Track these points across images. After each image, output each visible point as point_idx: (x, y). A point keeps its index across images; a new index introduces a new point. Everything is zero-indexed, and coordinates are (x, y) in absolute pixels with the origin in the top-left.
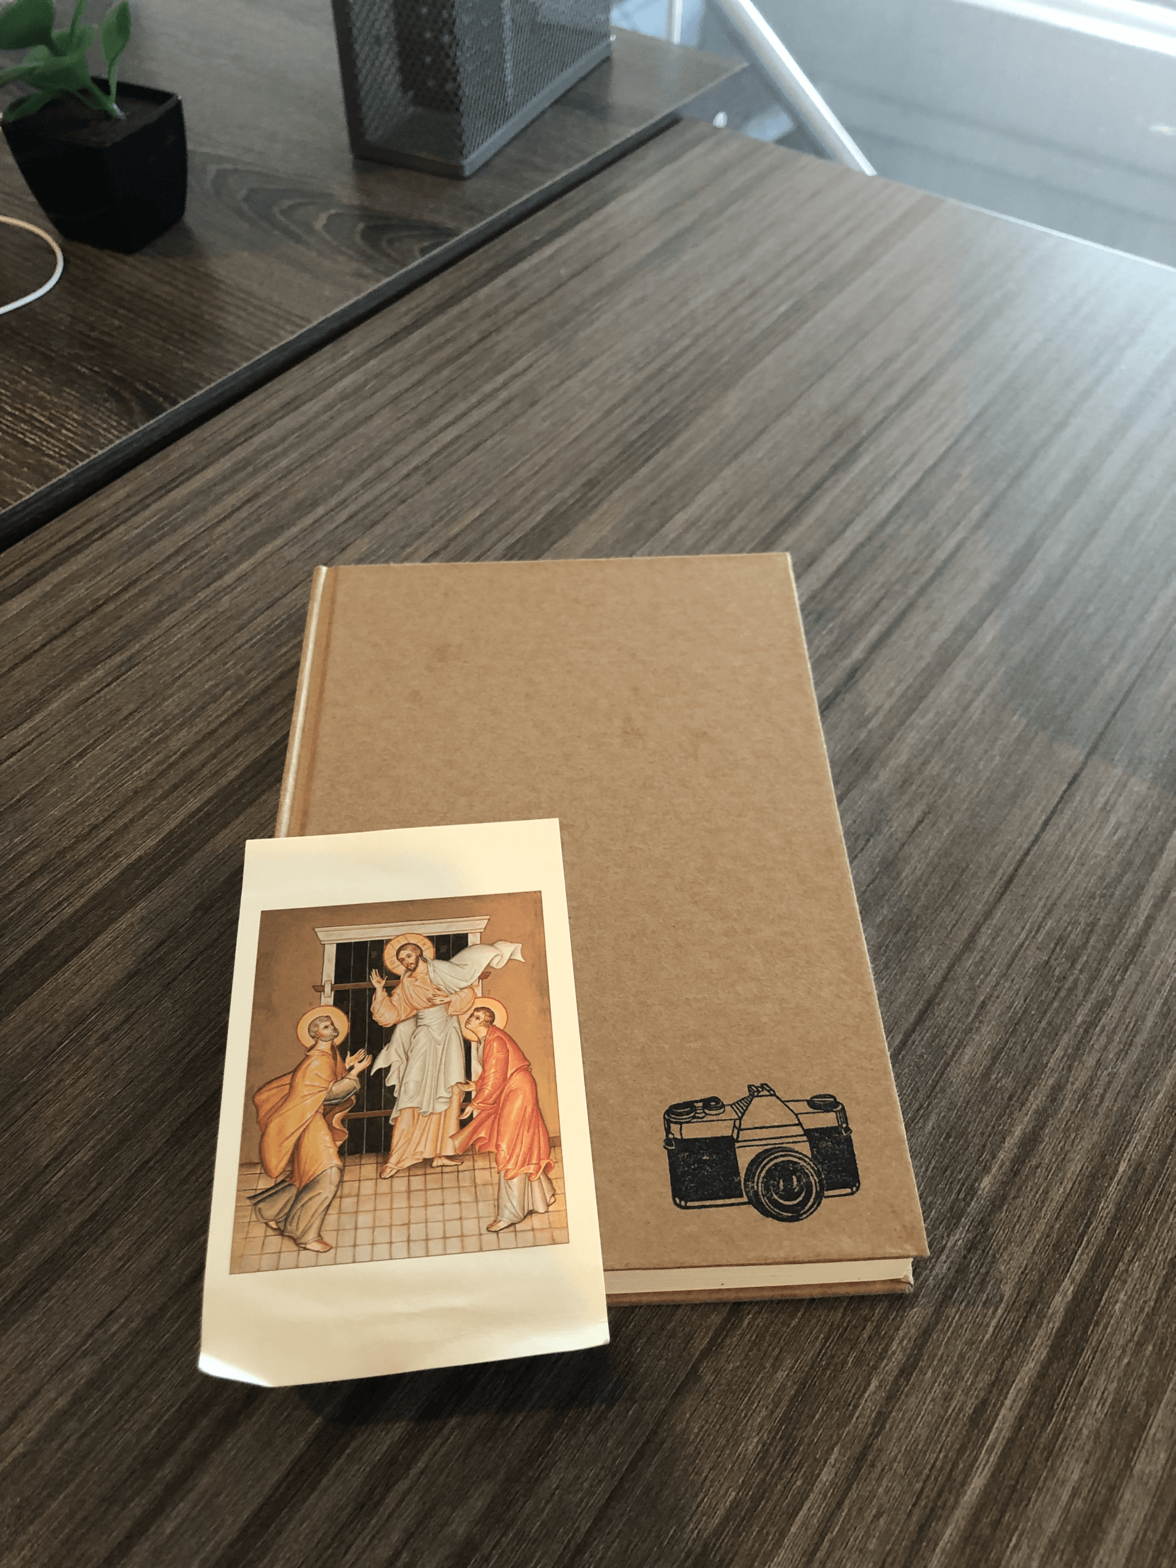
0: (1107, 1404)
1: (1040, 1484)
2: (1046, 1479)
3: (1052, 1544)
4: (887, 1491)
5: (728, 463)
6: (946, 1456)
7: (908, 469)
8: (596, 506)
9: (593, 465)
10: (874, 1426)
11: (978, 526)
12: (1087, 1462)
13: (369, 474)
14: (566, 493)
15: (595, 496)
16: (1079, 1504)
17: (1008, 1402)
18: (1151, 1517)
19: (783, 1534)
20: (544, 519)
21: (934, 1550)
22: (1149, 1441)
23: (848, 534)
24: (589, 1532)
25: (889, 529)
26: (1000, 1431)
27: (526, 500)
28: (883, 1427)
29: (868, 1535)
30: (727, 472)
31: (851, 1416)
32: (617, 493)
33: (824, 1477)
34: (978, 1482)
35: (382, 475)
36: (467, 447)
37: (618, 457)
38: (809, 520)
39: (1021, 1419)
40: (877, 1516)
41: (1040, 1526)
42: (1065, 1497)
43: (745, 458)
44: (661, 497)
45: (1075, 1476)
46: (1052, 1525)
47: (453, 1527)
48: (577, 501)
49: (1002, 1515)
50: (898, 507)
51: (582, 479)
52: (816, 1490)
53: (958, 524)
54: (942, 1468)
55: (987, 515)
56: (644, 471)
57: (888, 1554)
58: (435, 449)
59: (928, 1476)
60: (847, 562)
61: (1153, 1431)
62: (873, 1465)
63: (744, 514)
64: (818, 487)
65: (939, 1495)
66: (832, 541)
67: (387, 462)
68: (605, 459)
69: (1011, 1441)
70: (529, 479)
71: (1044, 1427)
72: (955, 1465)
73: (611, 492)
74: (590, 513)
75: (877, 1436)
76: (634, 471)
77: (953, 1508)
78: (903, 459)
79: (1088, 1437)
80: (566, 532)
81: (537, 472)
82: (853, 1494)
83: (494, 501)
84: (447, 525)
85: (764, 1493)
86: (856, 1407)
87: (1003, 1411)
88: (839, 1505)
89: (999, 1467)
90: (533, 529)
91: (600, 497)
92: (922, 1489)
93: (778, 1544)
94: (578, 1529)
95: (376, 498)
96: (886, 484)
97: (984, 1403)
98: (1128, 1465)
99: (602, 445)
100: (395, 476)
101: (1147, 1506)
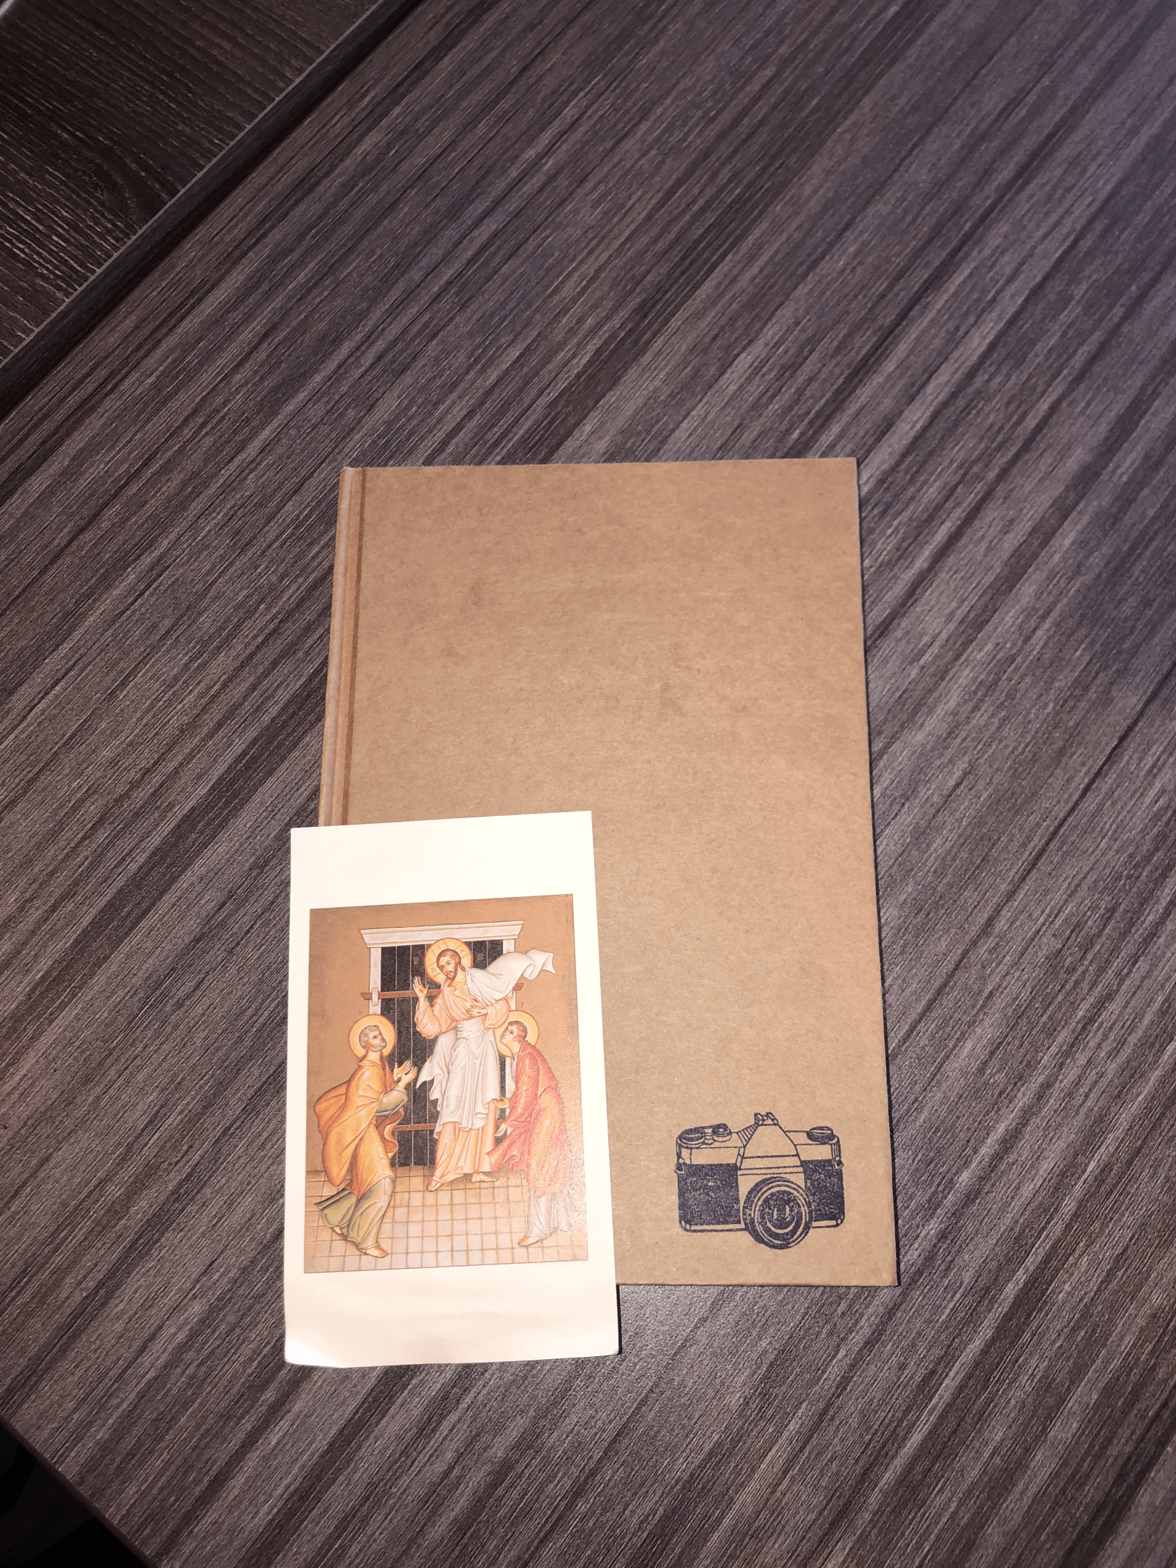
0: (1036, 1380)
1: (968, 1443)
2: (974, 1438)
3: (969, 1492)
4: (842, 1440)
5: (805, 275)
6: (893, 1416)
7: (1012, 288)
8: (649, 342)
9: (649, 278)
10: (837, 1388)
11: (1079, 379)
12: (1010, 1427)
13: (395, 294)
14: (616, 322)
15: (649, 325)
16: (997, 1460)
17: (952, 1374)
18: (1056, 1475)
19: (753, 1470)
20: (590, 362)
21: (874, 1489)
22: (1066, 1413)
23: (930, 388)
24: (601, 1459)
25: (979, 381)
26: (942, 1397)
27: (572, 332)
28: (845, 1388)
29: (822, 1474)
30: (802, 290)
31: (819, 1378)
32: (675, 322)
33: (791, 1427)
34: (916, 1439)
35: (410, 295)
36: (507, 248)
37: (677, 265)
38: (889, 366)
39: (961, 1388)
40: (831, 1460)
41: (962, 1475)
42: (986, 1455)
43: (822, 268)
44: (723, 328)
45: (998, 1438)
46: (973, 1474)
47: (494, 1450)
48: (628, 334)
49: (933, 1465)
50: (992, 347)
51: (635, 301)
52: (784, 1436)
53: (1058, 373)
54: (889, 1425)
55: (1093, 360)
56: (707, 287)
57: (836, 1491)
58: (470, 253)
59: (877, 1431)
60: (925, 429)
61: (1070, 1404)
62: (832, 1419)
63: (815, 355)
64: (903, 316)
65: (884, 1446)
66: (912, 399)
67: (416, 275)
68: (663, 269)
69: (949, 1405)
70: (575, 300)
71: (978, 1396)
72: (901, 1421)
73: (666, 321)
74: (643, 351)
75: (839, 1396)
76: (696, 288)
77: (893, 1457)
78: (1008, 271)
79: (1015, 1407)
80: (615, 381)
81: (585, 289)
82: (814, 1441)
83: (535, 333)
84: (483, 370)
85: (741, 1437)
86: (824, 1372)
87: (947, 1381)
88: (802, 1450)
89: (936, 1427)
90: (578, 376)
91: (655, 327)
92: (871, 1440)
93: (750, 1476)
94: (591, 1457)
95: (405, 331)
96: (984, 310)
97: (933, 1372)
98: (1044, 1431)
99: (660, 246)
100: (425, 298)
101: (1053, 1466)
